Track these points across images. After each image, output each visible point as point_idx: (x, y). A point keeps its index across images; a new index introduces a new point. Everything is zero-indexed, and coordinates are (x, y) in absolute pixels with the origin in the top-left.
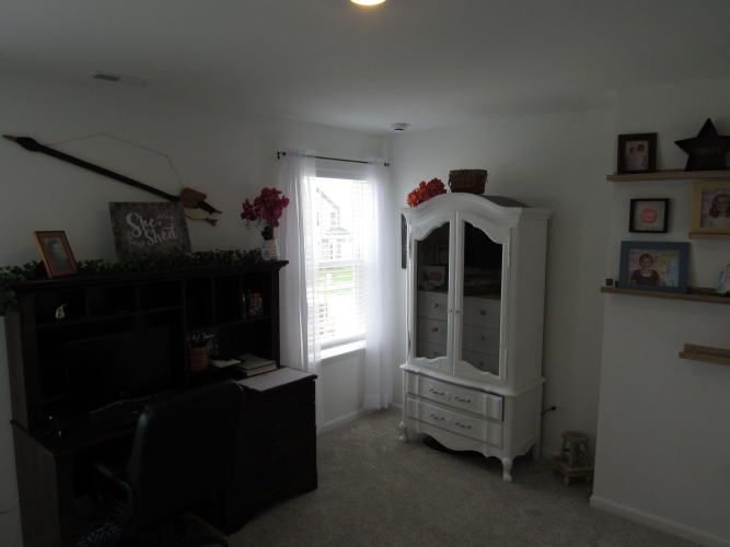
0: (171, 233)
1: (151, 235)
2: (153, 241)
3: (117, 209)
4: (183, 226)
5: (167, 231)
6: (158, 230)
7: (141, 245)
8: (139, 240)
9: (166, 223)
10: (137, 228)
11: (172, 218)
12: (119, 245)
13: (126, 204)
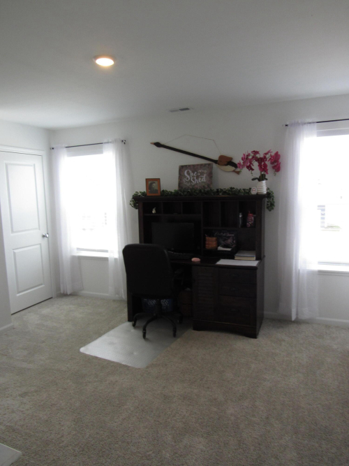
0: (204, 179)
1: (194, 180)
2: (194, 183)
3: (182, 168)
4: (210, 175)
5: (202, 178)
6: (198, 177)
7: (188, 185)
8: (188, 182)
9: (202, 174)
10: (188, 177)
11: (205, 171)
12: (180, 184)
13: (186, 166)
